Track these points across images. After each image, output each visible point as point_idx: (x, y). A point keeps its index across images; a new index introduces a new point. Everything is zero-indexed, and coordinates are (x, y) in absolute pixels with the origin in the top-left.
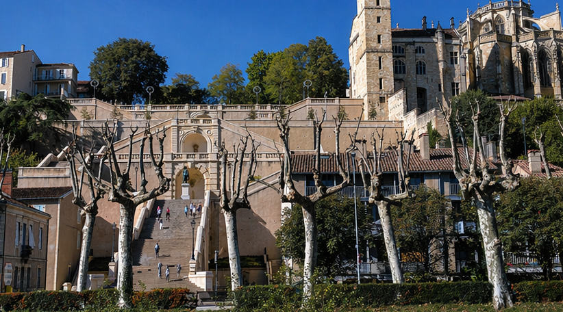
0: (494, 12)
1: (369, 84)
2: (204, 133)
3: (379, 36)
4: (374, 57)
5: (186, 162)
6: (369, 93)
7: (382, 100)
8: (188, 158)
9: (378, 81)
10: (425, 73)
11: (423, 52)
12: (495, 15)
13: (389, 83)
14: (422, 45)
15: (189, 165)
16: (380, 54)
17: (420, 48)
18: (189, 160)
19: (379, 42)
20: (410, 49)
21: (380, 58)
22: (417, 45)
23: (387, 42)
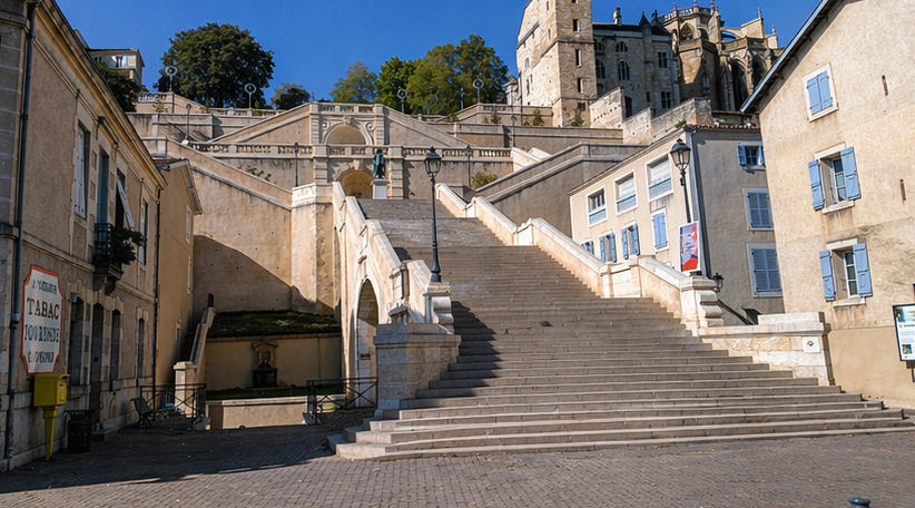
0: (680, 20)
1: (563, 86)
2: (362, 127)
3: (575, 22)
4: (570, 49)
5: (351, 160)
6: (564, 98)
7: (581, 107)
8: (353, 153)
9: (576, 83)
10: (628, 78)
11: (626, 50)
12: (682, 26)
13: (590, 86)
14: (626, 41)
15: (356, 165)
16: (577, 46)
17: (622, 43)
18: (354, 156)
19: (575, 29)
20: (610, 44)
21: (577, 51)
22: (619, 40)
23: (585, 32)
